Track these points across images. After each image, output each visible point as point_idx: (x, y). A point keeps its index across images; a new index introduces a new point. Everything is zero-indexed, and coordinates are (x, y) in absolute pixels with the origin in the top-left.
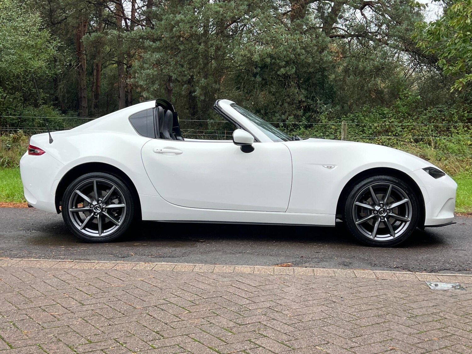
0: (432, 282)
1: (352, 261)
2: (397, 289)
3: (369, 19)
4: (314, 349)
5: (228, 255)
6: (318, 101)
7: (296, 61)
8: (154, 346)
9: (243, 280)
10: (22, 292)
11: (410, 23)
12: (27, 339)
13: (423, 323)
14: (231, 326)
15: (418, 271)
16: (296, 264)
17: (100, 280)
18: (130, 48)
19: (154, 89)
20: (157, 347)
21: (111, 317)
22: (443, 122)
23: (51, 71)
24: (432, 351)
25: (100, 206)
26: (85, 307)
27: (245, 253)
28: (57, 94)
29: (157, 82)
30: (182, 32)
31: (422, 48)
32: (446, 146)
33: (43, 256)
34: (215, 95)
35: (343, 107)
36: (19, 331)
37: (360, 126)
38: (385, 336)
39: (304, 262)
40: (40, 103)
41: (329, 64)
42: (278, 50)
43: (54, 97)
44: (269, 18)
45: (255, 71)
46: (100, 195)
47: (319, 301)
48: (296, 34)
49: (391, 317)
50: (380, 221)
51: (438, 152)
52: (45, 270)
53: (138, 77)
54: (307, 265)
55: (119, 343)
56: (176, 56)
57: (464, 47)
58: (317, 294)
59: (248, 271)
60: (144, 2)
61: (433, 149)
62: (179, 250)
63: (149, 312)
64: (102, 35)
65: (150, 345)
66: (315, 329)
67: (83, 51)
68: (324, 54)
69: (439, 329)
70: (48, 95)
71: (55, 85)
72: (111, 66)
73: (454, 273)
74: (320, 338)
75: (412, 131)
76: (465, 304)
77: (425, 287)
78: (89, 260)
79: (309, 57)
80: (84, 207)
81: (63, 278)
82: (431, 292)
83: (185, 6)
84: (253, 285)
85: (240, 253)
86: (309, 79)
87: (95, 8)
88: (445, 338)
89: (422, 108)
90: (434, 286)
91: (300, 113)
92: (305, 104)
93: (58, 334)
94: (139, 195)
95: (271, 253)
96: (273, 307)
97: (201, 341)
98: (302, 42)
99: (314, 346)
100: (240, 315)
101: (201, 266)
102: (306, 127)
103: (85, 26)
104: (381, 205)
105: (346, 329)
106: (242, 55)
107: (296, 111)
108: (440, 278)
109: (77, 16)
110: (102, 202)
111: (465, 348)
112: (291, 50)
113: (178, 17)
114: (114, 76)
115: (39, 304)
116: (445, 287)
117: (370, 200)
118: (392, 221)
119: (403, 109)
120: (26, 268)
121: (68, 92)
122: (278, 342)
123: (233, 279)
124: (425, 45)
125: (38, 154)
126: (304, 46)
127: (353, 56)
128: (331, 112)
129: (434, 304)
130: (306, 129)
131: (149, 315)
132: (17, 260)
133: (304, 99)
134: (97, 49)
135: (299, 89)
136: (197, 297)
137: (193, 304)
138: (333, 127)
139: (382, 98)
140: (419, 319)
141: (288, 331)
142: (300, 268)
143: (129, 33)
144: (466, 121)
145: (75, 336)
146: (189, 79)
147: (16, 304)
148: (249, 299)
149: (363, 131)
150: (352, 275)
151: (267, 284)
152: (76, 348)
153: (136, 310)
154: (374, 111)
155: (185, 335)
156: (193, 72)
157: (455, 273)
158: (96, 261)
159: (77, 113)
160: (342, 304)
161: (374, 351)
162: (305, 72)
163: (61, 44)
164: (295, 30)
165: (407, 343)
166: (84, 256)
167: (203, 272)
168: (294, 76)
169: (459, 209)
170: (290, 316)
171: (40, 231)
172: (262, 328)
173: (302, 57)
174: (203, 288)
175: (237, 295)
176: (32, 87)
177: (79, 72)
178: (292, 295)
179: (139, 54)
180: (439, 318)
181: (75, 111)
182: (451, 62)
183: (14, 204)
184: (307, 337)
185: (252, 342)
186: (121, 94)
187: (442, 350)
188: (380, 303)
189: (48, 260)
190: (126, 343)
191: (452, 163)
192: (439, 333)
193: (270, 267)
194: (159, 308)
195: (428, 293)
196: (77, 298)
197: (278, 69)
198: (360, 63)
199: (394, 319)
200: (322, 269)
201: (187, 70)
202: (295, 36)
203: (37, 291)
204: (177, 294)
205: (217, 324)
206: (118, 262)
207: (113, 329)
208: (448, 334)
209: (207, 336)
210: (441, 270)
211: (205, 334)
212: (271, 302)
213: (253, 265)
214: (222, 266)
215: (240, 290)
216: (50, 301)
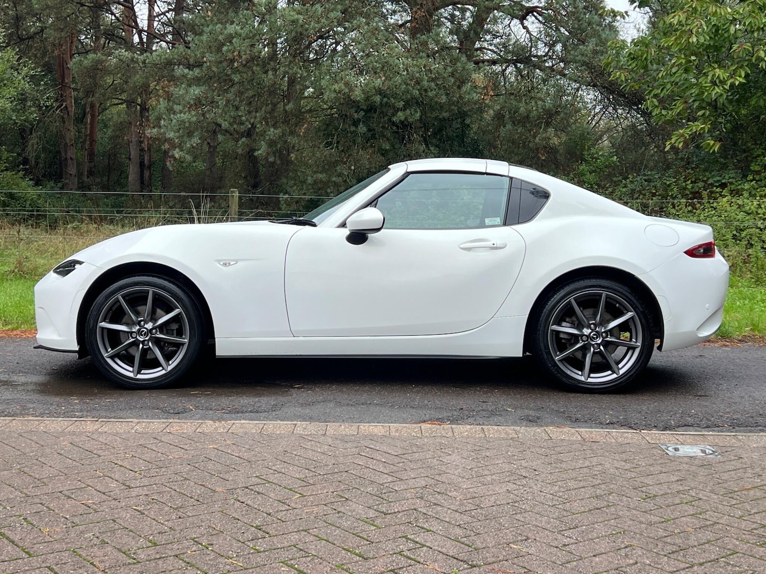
0: (669, 445)
1: (540, 414)
2: (617, 457)
3: (535, 34)
4: (507, 549)
5: (345, 408)
7: (420, 99)
8: (257, 548)
9: (376, 446)
10: (25, 469)
11: (601, 41)
12: (52, 542)
13: (667, 506)
14: (371, 516)
15: (644, 428)
16: (454, 421)
17: (148, 448)
18: (149, 78)
19: (192, 145)
20: (262, 550)
21: (180, 505)
22: (654, 198)
23: (21, 116)
24: (688, 549)
26: (133, 491)
27: (370, 404)
28: (27, 155)
29: (197, 133)
30: (236, 54)
31: (619, 80)
33: (47, 414)
34: (292, 155)
36: (36, 529)
38: (612, 527)
39: (465, 417)
41: (473, 106)
42: (392, 82)
43: (23, 158)
44: (377, 32)
45: (356, 116)
47: (501, 475)
48: (421, 58)
49: (616, 498)
52: (55, 435)
53: (164, 125)
54: (470, 420)
55: (202, 545)
56: (226, 91)
57: (686, 79)
58: (495, 466)
59: (380, 433)
60: (169, 4)
62: (264, 401)
63: (238, 496)
64: (104, 58)
65: (251, 546)
66: (503, 518)
67: (70, 84)
68: (465, 89)
69: (692, 515)
71: (23, 139)
72: (114, 110)
73: (700, 431)
74: (513, 531)
76: (726, 476)
77: (660, 452)
78: (121, 418)
79: (442, 95)
81: (87, 446)
82: (671, 460)
83: (241, 12)
84: (393, 453)
85: (363, 404)
86: (440, 130)
87: (91, 13)
88: (705, 528)
89: (619, 177)
90: (674, 451)
93: (100, 533)
95: (412, 404)
96: (431, 485)
97: (330, 539)
98: (430, 70)
99: (506, 543)
100: (382, 498)
101: (304, 426)
103: (71, 43)
105: (551, 516)
106: (335, 91)
108: (681, 438)
109: (62, 27)
111: (737, 543)
112: (413, 83)
113: (231, 29)
114: (123, 124)
115: (58, 487)
116: (690, 452)
119: (590, 178)
120: (22, 431)
121: (44, 150)
122: (450, 539)
123: (360, 445)
124: (624, 76)
126: (434, 76)
127: (511, 94)
129: (678, 478)
131: (239, 501)
132: (5, 420)
134: (94, 80)
135: (427, 145)
136: (309, 473)
137: (305, 484)
139: (557, 160)
140: (659, 501)
141: (461, 522)
142: (461, 426)
143: (148, 54)
144: (690, 196)
145: (128, 535)
146: (249, 129)
147: (20, 488)
148: (392, 474)
150: (545, 436)
151: (415, 451)
152: (134, 554)
153: (216, 494)
155: (302, 530)
156: (255, 118)
157: (702, 431)
158: (136, 420)
159: (60, 184)
160: (537, 480)
161: (599, 550)
162: (436, 118)
163: (36, 72)
164: (419, 51)
165: (648, 537)
166: (114, 411)
167: (310, 435)
168: (418, 124)
170: (460, 499)
172: (421, 518)
173: (430, 94)
174: (315, 459)
175: (372, 469)
177: (63, 118)
178: (457, 467)
179: (164, 88)
180: (691, 499)
181: (57, 181)
182: (665, 103)
184: (493, 530)
185: (410, 540)
186: (132, 153)
187: (703, 547)
188: (596, 477)
189: (56, 419)
190: (212, 545)
192: (694, 520)
193: (414, 425)
194: (252, 490)
195: (666, 461)
196: (117, 477)
197: (393, 113)
198: (521, 105)
199: (621, 501)
200: (496, 428)
201: (246, 115)
202: (420, 60)
203: (50, 468)
204: (276, 469)
205: (350, 514)
206: (171, 421)
207: (186, 524)
208: (708, 523)
209: (337, 531)
210: (679, 426)
211: (334, 528)
212: (426, 479)
213: (385, 422)
214: (338, 424)
215: (375, 461)
216: (75, 482)
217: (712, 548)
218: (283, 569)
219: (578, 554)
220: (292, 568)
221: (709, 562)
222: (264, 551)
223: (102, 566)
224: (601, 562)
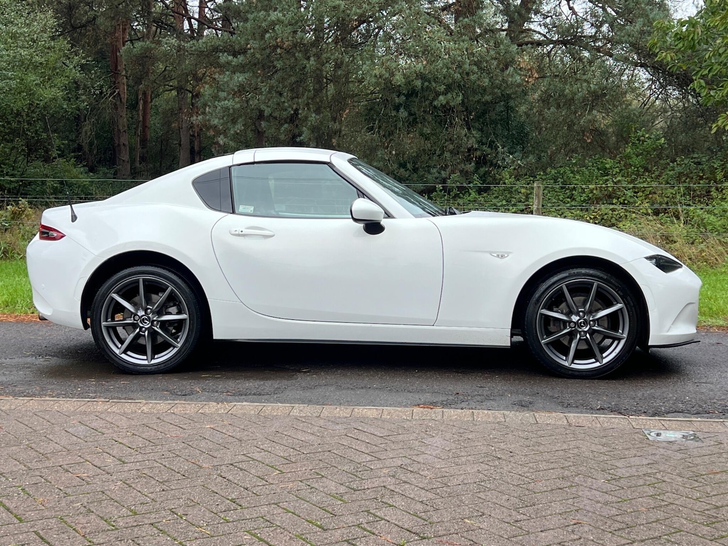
0: (652, 430)
1: (533, 399)
2: (596, 441)
3: (581, 15)
4: (460, 523)
5: (344, 391)
6: (500, 149)
7: (462, 83)
8: (227, 518)
9: (364, 428)
10: (33, 445)
11: (648, 20)
12: (43, 510)
13: (628, 488)
14: (341, 492)
15: (633, 413)
16: (446, 405)
17: (149, 427)
18: (196, 65)
19: (235, 131)
20: (231, 520)
21: (166, 479)
22: (701, 182)
23: (72, 104)
24: (635, 526)
25: (149, 317)
26: (127, 466)
27: (370, 388)
28: (81, 141)
29: (241, 120)
30: (279, 40)
31: (665, 61)
32: (703, 220)
33: (63, 394)
34: (334, 140)
35: (540, 158)
36: (31, 498)
37: (567, 189)
38: (568, 506)
39: (459, 402)
40: (54, 155)
41: (517, 89)
42: (433, 66)
43: (76, 145)
44: (418, 16)
45: (397, 100)
46: (148, 301)
47: (477, 457)
48: (463, 41)
49: (581, 479)
50: (580, 339)
51: (690, 230)
52: (66, 414)
53: (209, 112)
54: (463, 405)
55: (177, 514)
56: (270, 78)
58: (474, 448)
59: (372, 415)
61: (682, 225)
62: (269, 385)
63: (221, 472)
64: (153, 46)
65: (222, 517)
66: (466, 495)
67: (122, 72)
68: (508, 72)
69: (651, 496)
70: (67, 142)
71: (77, 125)
72: (166, 95)
73: (689, 417)
74: (471, 508)
75: (650, 196)
76: (698, 461)
77: (641, 436)
78: (132, 399)
79: (484, 78)
80: (124, 319)
81: (94, 425)
82: (649, 444)
84: (379, 434)
85: (362, 388)
86: (484, 113)
88: (658, 508)
89: (667, 159)
90: (655, 436)
91: (471, 167)
92: (478, 153)
93: (88, 503)
94: (208, 300)
95: (410, 388)
96: (406, 465)
97: (297, 512)
98: (473, 54)
99: (461, 518)
100: (356, 476)
101: (301, 408)
102: (480, 191)
103: (124, 30)
104: (581, 314)
105: (512, 495)
106: (376, 76)
107: (463, 165)
108: (666, 424)
109: (112, 15)
110: (153, 312)
111: (685, 522)
112: (454, 67)
113: (274, 16)
114: (172, 110)
115: (59, 462)
116: (671, 437)
117: (563, 305)
118: (598, 338)
119: (636, 160)
120: (37, 411)
121: (98, 136)
122: (410, 513)
123: (349, 426)
124: (671, 56)
125: (54, 239)
126: (476, 60)
127: (556, 76)
128: (520, 166)
129: (650, 462)
130: (480, 194)
131: (221, 476)
132: (24, 400)
133: (475, 146)
134: (143, 68)
135: (469, 129)
136: (293, 452)
137: (287, 462)
138: (523, 191)
139: (603, 142)
140: (623, 482)
141: (425, 499)
142: (452, 410)
143: (195, 42)
145: (112, 505)
146: (291, 115)
147: (25, 462)
148: (372, 454)
149: (572, 197)
150: (532, 421)
151: (400, 433)
152: (114, 521)
153: (202, 470)
154: (590, 164)
155: (273, 504)
156: (298, 104)
157: (691, 417)
158: (144, 402)
159: (112, 171)
160: (510, 462)
161: (548, 526)
162: (478, 102)
163: (87, 61)
164: (462, 34)
165: (600, 515)
166: (126, 393)
167: (305, 416)
168: (461, 108)
169: (714, 320)
170: (430, 478)
171: (58, 357)
172: (387, 495)
173: (473, 77)
174: (303, 439)
175: (354, 449)
176: (41, 130)
177: (115, 104)
178: (436, 448)
179: (211, 75)
180: (654, 481)
181: (110, 168)
182: (712, 83)
183: (16, 317)
184: (452, 506)
185: (371, 513)
186: (182, 139)
187: (650, 525)
188: (569, 460)
189: (71, 399)
190: (187, 515)
191: (713, 247)
192: (651, 501)
193: (407, 409)
194: (236, 466)
195: (644, 446)
196: (115, 453)
197: (434, 97)
198: (567, 87)
199: (585, 482)
200: (486, 412)
201: (288, 101)
202: (462, 44)
203: (55, 444)
204: (264, 448)
205: (321, 489)
206: (176, 402)
207: (167, 496)
208: (663, 504)
209: (305, 505)
210: (668, 413)
211: (303, 502)
212: (403, 459)
213: (381, 405)
214: (335, 407)
215: (359, 442)
216: (76, 457)
217: (659, 526)
218: (245, 537)
219: (527, 530)
220: (254, 536)
221: (652, 539)
222: (233, 522)
223: (82, 532)
224: (546, 537)
